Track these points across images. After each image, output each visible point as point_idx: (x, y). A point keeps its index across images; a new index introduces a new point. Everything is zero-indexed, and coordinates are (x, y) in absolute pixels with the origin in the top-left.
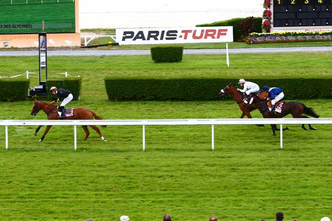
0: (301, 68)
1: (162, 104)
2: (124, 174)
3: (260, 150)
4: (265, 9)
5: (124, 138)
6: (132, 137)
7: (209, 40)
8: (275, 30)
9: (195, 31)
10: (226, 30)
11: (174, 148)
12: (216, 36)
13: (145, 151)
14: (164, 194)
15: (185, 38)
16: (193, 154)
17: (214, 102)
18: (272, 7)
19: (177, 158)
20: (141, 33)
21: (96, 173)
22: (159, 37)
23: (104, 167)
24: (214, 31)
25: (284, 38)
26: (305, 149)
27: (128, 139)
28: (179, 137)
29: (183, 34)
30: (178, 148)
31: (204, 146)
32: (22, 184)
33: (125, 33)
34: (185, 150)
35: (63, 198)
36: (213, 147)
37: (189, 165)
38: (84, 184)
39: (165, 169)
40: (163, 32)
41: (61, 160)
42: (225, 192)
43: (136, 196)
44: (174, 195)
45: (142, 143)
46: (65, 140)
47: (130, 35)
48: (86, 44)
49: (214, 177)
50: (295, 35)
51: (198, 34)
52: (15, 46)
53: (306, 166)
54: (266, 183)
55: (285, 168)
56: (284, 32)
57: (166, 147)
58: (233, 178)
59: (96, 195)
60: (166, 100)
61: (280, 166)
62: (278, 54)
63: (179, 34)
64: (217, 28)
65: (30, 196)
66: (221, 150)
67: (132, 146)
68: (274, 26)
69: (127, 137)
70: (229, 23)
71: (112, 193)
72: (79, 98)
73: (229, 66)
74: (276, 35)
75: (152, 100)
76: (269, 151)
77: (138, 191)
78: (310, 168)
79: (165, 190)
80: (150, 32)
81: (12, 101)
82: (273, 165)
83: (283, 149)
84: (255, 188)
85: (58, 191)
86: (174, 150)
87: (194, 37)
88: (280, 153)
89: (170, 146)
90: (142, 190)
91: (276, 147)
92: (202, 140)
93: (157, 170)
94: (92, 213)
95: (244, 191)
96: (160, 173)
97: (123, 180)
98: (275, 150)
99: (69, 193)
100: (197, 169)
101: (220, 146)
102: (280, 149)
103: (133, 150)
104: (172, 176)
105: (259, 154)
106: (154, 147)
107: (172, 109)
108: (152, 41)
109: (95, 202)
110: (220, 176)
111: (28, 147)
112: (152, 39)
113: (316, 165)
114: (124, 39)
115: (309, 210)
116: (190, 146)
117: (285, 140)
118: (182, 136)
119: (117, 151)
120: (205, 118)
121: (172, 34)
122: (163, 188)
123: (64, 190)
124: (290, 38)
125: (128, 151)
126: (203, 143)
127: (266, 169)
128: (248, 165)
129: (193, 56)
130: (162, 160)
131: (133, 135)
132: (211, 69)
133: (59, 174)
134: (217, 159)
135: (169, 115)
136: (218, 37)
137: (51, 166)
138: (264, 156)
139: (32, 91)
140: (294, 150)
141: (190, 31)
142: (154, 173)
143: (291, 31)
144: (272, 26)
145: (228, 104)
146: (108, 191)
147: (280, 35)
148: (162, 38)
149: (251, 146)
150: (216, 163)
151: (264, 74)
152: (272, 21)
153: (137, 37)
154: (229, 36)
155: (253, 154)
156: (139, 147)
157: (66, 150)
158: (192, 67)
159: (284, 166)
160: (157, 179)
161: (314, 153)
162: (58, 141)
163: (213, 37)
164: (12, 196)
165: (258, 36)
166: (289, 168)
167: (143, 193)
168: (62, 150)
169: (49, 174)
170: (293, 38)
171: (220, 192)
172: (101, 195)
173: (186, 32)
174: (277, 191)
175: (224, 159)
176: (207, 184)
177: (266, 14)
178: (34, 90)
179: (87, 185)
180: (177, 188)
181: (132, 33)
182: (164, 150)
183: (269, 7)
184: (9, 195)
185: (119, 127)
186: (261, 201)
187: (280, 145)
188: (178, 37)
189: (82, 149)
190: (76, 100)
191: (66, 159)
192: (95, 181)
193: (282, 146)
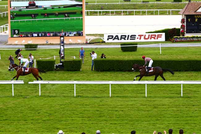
0: (199, 55)
1: (123, 73)
2: (98, 109)
3: (171, 98)
4: (182, 24)
5: (101, 90)
6: (105, 90)
7: (153, 40)
8: (187, 35)
9: (145, 35)
10: (161, 35)
11: (126, 96)
12: (156, 38)
13: (111, 97)
14: (117, 120)
15: (140, 39)
16: (136, 99)
18: (185, 23)
19: (127, 101)
20: (117, 36)
21: (83, 109)
22: (126, 38)
23: (88, 105)
24: (155, 35)
25: (192, 39)
26: (194, 97)
27: (103, 91)
28: (129, 90)
29: (139, 37)
30: (128, 96)
31: (143, 95)
32: (45, 114)
33: (109, 36)
34: (132, 97)
35: (65, 121)
36: (146, 96)
37: (132, 105)
38: (77, 114)
39: (119, 106)
40: (128, 36)
41: (67, 102)
42: (149, 119)
43: (102, 120)
44: (122, 120)
45: (109, 93)
46: (70, 92)
47: (111, 37)
48: (88, 42)
49: (145, 111)
50: (197, 37)
51: (147, 37)
52: (52, 43)
53: (194, 106)
54: (171, 115)
55: (182, 107)
56: (192, 36)
57: (122, 95)
58: (154, 112)
59: (82, 120)
60: (125, 71)
61: (180, 105)
62: (188, 48)
63: (137, 37)
64: (157, 34)
65: (48, 120)
66: (150, 97)
67: (105, 95)
68: (186, 33)
69: (103, 90)
70: (163, 31)
71: (90, 119)
72: (81, 70)
73: (161, 53)
74: (188, 37)
76: (176, 98)
77: (104, 118)
78: (195, 107)
79: (118, 118)
80: (122, 36)
82: (176, 105)
83: (183, 97)
84: (164, 117)
85: (63, 118)
87: (145, 38)
88: (181, 99)
89: (124, 95)
90: (106, 118)
91: (179, 96)
93: (116, 107)
94: (79, 129)
95: (159, 118)
96: (117, 109)
97: (97, 112)
98: (178, 97)
99: (68, 118)
100: (136, 107)
101: (149, 95)
102: (181, 97)
103: (104, 97)
104: (122, 111)
105: (170, 99)
106: (116, 95)
107: (128, 76)
108: (123, 41)
109: (81, 124)
110: (148, 111)
111: (51, 95)
112: (123, 39)
113: (199, 105)
114: (108, 39)
115: (191, 128)
116: (135, 95)
117: (184, 92)
118: (131, 90)
119: (96, 97)
121: (133, 37)
122: (117, 117)
123: (66, 117)
124: (195, 39)
125: (102, 97)
126: (142, 93)
127: (173, 107)
128: (163, 105)
129: (143, 48)
130: (119, 102)
131: (105, 89)
132: (151, 55)
133: (65, 109)
134: (147, 102)
135: (126, 79)
136: (157, 39)
137: (61, 105)
138: (171, 100)
139: (57, 66)
140: (189, 97)
141: (143, 35)
142: (114, 109)
143: (195, 36)
144: (185, 33)
146: (89, 118)
147: (190, 38)
148: (128, 39)
149: (166, 95)
150: (147, 104)
151: (179, 58)
152: (185, 30)
153: (115, 38)
154: (163, 38)
155: (167, 99)
156: (108, 95)
157: (70, 97)
158: (141, 54)
159: (182, 106)
160: (115, 112)
161: (198, 99)
162: (67, 92)
163: (155, 39)
164: (39, 120)
165: (178, 38)
166: (184, 107)
167: (106, 119)
168: (68, 96)
169: (59, 109)
170: (196, 39)
171: (147, 119)
172: (84, 120)
173: (140, 36)
174: (176, 119)
175: (151, 102)
176: (140, 114)
177: (183, 26)
178: (58, 65)
179: (78, 115)
180: (125, 117)
181: (112, 36)
182: (120, 97)
183: (184, 23)
184: (38, 119)
185: (99, 85)
186: (167, 124)
188: (136, 38)
189: (78, 96)
190: (79, 70)
191: (69, 101)
192: (83, 113)
193: (182, 95)
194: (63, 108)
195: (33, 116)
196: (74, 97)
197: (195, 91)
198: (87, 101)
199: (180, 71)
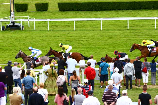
1: (80, 12)
2: (68, 40)
3: (120, 30)
5: (67, 26)
6: (70, 25)
11: (86, 29)
13: (75, 31)
14: (84, 47)
16: (94, 31)
17: (101, 11)
19: (88, 33)
21: (57, 40)
23: (60, 37)
26: (137, 29)
27: (68, 26)
28: (88, 25)
30: (88, 29)
31: (98, 29)
32: (29, 44)
34: (91, 30)
35: (46, 49)
36: (101, 29)
37: (92, 36)
38: (53, 44)
39: (84, 37)
41: (43, 34)
42: (107, 46)
44: (88, 48)
45: (74, 28)
46: (44, 27)
49: (103, 40)
53: (138, 36)
54: (123, 43)
55: (130, 37)
57: (83, 29)
58: (110, 41)
59: (58, 48)
60: (81, 11)
61: (128, 36)
66: (104, 30)
67: (70, 29)
75: (76, 11)
76: (123, 30)
78: (140, 37)
79: (84, 46)
81: (22, 12)
82: (126, 36)
83: (129, 30)
84: (119, 45)
85: (43, 46)
86: (87, 30)
88: (128, 31)
91: (126, 29)
92: (97, 26)
93: (80, 38)
95: (115, 46)
96: (82, 39)
99: (47, 47)
100: (96, 37)
101: (104, 29)
102: (127, 30)
103: (70, 30)
104: (87, 40)
106: (78, 29)
107: (84, 14)
110: (105, 40)
111: (30, 29)
113: (142, 36)
116: (92, 29)
118: (89, 25)
119: (65, 31)
120: (97, 17)
122: (83, 45)
123: (45, 46)
125: (68, 31)
126: (97, 27)
127: (123, 37)
128: (116, 36)
130: (83, 34)
134: (103, 34)
135: (83, 17)
137: (39, 37)
138: (121, 32)
140: (133, 30)
142: (80, 39)
145: (106, 12)
149: (116, 28)
150: (104, 35)
155: (117, 31)
156: (73, 29)
157: (45, 31)
159: (130, 36)
160: (81, 42)
161: (141, 31)
162: (41, 27)
164: (26, 49)
166: (132, 37)
167: (76, 47)
168: (43, 30)
169: (39, 40)
171: (106, 46)
174: (128, 46)
175: (106, 34)
176: (100, 43)
179: (54, 44)
180: (89, 45)
182: (82, 30)
184: (24, 48)
185: (64, 21)
186: (122, 50)
187: (127, 28)
189: (51, 30)
190: (47, 11)
191: (45, 34)
192: (57, 42)
193: (128, 28)
194: (42, 39)
195: (21, 46)
196: (47, 31)
197: (137, 25)
198: (58, 34)
199: (122, 10)
